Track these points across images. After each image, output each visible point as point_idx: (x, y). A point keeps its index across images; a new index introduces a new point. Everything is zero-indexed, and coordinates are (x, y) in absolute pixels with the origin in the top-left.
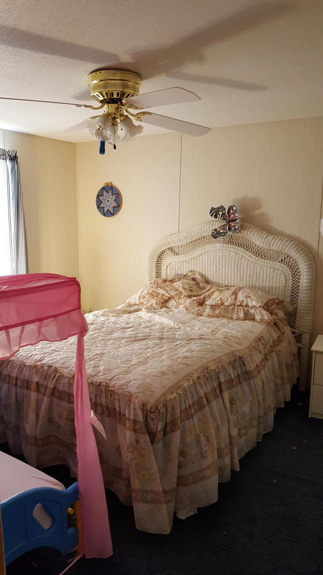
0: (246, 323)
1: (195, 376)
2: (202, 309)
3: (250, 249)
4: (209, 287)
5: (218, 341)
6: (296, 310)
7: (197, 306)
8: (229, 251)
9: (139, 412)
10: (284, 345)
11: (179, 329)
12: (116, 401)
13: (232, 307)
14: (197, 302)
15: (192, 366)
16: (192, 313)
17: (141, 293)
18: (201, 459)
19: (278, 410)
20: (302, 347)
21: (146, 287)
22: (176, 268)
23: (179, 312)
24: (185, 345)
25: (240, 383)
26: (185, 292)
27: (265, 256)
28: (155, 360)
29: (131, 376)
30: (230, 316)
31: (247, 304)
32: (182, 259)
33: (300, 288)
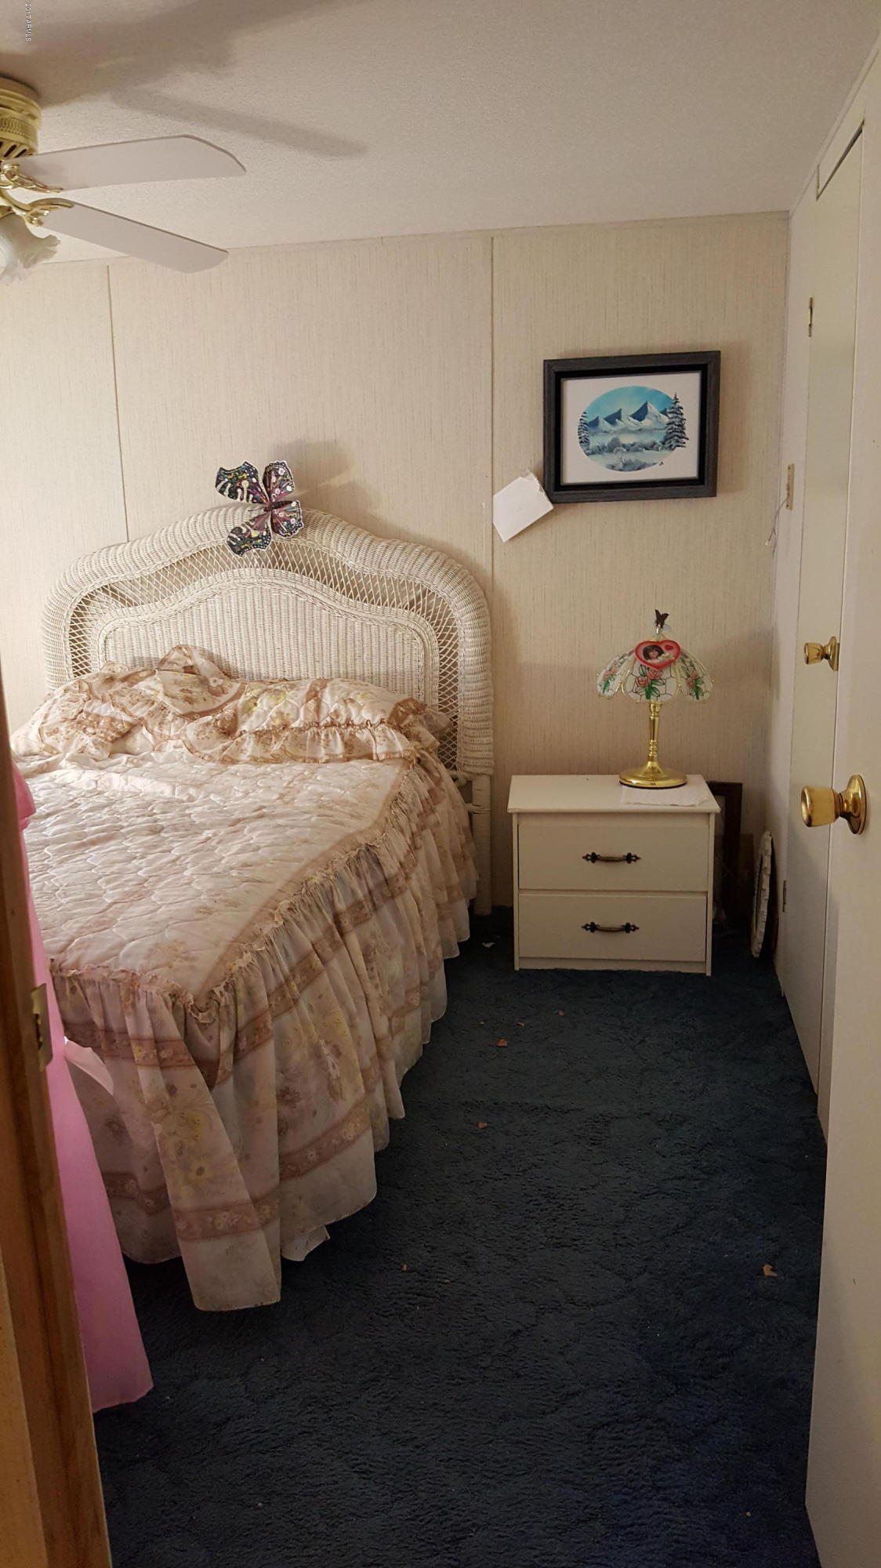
0: (352, 766)
1: (284, 904)
2: (233, 746)
3: (332, 580)
4: (236, 686)
5: (307, 816)
6: (455, 723)
7: (218, 738)
8: (278, 587)
9: (167, 1015)
10: (443, 808)
11: (192, 801)
12: (90, 1002)
13: (312, 730)
14: (217, 726)
15: (269, 882)
16: (206, 758)
17: (41, 720)
18: (331, 1099)
19: (449, 964)
20: (476, 812)
21: (54, 703)
22: (134, 642)
23: (168, 760)
24: (230, 836)
25: (376, 908)
26: (175, 706)
27: (370, 596)
28: (169, 883)
29: (117, 933)
30: (311, 755)
31: (350, 719)
32: (147, 616)
33: (460, 669)
